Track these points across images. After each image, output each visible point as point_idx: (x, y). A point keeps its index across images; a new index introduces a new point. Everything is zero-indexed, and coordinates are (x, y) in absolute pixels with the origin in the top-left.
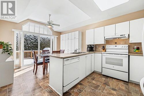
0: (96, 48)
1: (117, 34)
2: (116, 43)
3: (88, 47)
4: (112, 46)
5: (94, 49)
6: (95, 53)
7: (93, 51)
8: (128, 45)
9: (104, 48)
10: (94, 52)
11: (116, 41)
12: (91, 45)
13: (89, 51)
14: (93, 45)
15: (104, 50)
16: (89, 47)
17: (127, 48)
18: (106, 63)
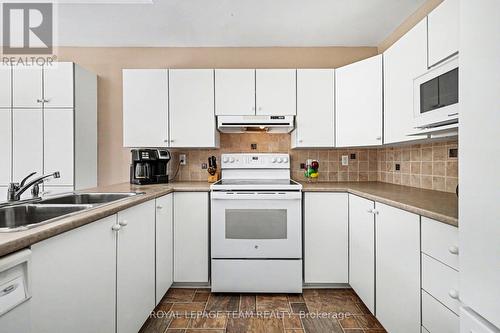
0: (178, 163)
1: (260, 109)
2: (254, 147)
3: (135, 163)
4: (243, 159)
5: (169, 172)
6: (173, 191)
7: (165, 180)
8: (288, 156)
9: (213, 167)
10: (170, 187)
11: (254, 140)
12: (152, 152)
13: (143, 182)
14: (164, 154)
15: (212, 173)
16: (143, 162)
17: (288, 166)
18: (227, 237)
